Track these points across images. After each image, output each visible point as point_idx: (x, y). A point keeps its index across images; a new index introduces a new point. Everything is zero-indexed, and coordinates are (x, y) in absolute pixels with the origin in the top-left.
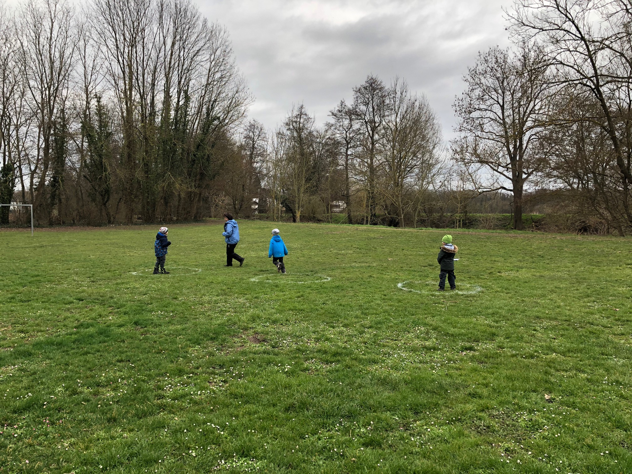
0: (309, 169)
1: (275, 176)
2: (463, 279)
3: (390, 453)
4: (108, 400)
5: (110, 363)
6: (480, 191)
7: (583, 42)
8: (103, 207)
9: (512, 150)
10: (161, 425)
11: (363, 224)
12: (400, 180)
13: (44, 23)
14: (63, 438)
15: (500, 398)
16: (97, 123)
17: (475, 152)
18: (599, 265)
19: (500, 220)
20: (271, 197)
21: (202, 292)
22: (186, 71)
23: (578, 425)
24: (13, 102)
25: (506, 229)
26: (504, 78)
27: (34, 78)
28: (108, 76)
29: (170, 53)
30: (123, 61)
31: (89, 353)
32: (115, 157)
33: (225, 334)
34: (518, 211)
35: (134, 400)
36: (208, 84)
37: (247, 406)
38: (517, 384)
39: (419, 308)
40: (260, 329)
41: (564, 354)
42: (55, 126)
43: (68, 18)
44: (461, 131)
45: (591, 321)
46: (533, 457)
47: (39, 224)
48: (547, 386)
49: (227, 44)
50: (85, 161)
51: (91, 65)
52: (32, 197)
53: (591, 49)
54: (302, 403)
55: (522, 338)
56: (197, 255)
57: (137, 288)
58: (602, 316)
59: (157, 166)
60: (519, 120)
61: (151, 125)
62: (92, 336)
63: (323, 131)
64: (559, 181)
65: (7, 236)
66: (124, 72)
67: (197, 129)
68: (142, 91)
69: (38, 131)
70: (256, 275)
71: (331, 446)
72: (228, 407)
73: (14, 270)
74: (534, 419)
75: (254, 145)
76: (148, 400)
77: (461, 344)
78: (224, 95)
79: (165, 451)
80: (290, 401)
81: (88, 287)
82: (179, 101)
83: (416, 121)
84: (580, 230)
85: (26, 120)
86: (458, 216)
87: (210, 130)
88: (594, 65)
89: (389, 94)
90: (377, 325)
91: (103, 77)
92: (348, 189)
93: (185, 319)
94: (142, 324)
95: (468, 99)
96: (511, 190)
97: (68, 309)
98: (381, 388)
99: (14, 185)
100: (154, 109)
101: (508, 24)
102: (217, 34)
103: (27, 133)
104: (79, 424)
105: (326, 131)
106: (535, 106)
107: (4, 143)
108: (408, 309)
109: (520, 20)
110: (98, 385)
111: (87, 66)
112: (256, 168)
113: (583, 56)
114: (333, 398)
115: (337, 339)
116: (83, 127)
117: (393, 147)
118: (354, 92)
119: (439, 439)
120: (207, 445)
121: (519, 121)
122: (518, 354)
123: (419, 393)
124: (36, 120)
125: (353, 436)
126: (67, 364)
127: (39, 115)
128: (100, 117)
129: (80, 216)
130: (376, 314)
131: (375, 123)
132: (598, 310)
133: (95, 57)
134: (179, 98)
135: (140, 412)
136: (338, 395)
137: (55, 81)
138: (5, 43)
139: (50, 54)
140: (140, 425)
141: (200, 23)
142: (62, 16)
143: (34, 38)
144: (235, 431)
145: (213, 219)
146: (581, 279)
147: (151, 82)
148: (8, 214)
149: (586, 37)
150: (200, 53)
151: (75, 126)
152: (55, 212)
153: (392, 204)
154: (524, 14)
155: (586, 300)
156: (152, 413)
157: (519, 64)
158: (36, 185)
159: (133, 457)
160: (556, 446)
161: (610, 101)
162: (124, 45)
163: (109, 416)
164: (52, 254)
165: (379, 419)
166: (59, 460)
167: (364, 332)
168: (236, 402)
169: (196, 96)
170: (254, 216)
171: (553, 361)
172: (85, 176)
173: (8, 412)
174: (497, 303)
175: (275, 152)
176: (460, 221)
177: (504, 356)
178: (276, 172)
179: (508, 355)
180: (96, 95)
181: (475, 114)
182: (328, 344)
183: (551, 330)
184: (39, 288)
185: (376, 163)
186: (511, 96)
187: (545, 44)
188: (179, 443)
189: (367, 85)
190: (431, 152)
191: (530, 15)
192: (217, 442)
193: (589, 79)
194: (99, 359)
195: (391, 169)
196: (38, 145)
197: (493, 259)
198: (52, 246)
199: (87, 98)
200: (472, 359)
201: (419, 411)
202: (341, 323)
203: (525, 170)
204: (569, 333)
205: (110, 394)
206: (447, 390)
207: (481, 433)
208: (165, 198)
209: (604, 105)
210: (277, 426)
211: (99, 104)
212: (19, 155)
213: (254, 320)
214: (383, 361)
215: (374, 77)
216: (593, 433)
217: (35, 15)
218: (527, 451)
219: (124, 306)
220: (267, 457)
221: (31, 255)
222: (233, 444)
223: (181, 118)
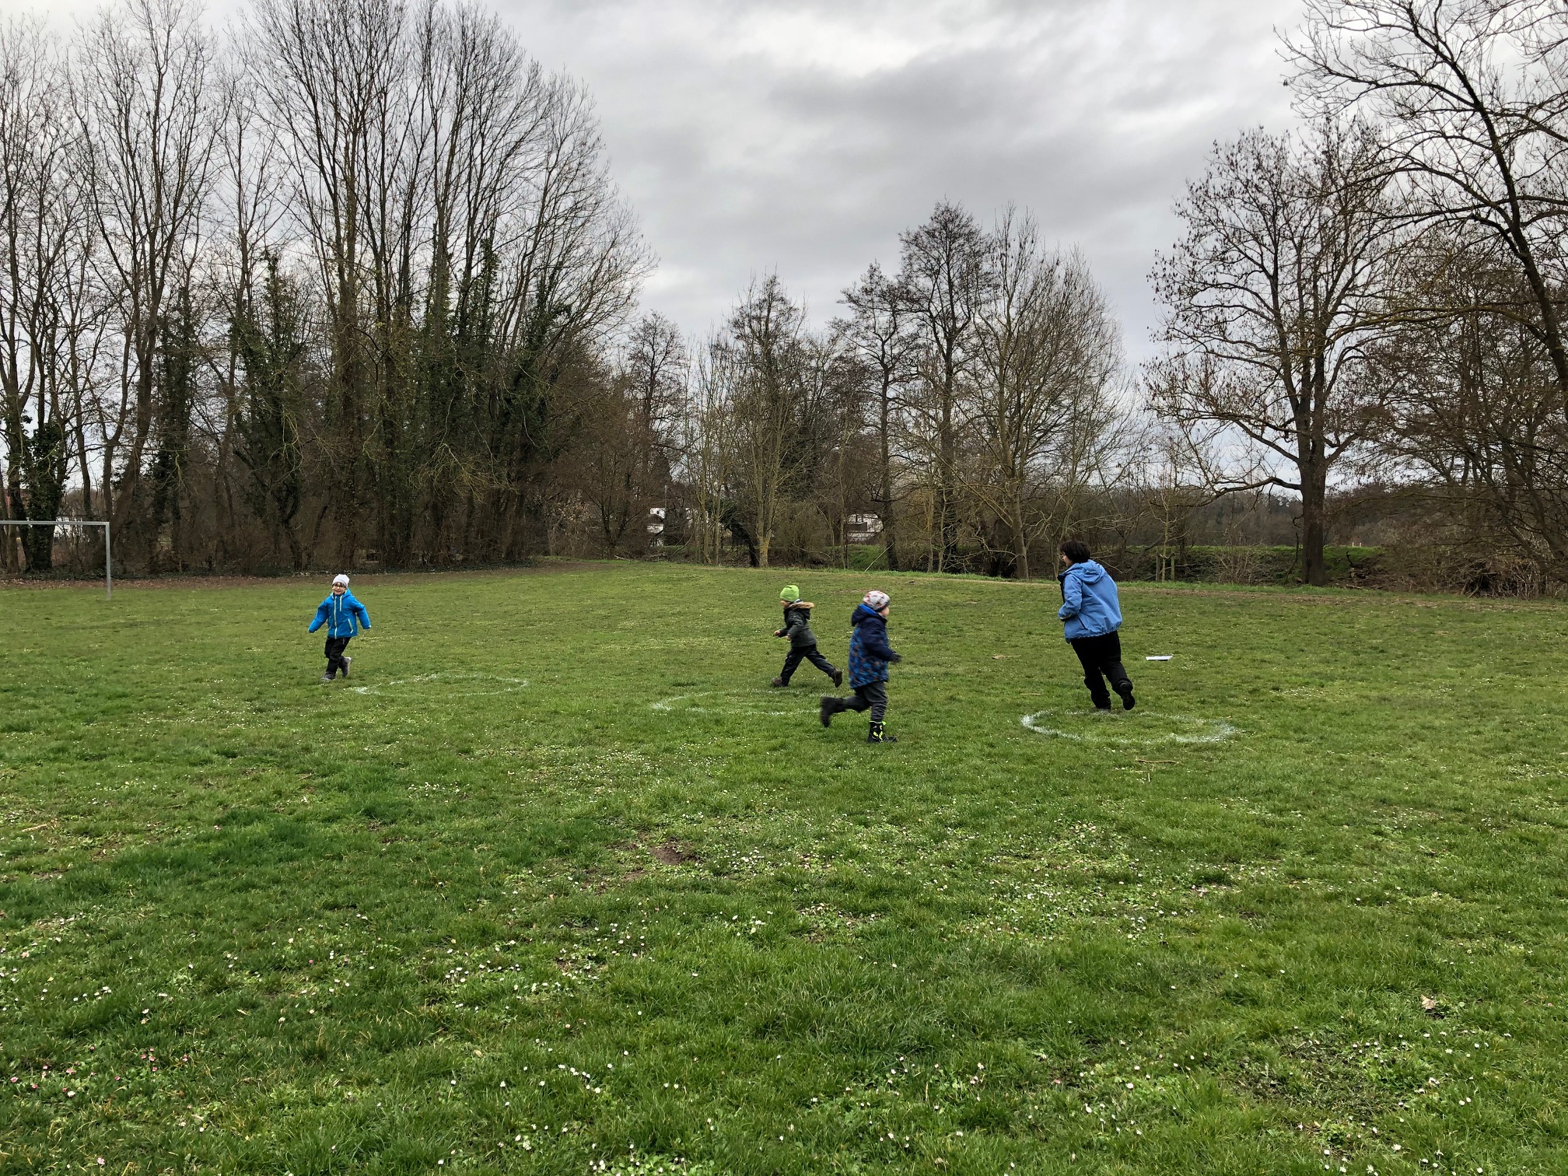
0: (790, 435)
1: (706, 453)
2: (1186, 705)
3: (1033, 1147)
4: (303, 1004)
5: (306, 913)
6: (1217, 487)
7: (1478, 114)
8: (282, 528)
9: (1298, 387)
10: (441, 1070)
11: (925, 570)
12: (1018, 461)
13: (140, 77)
14: (191, 1101)
15: (1306, 1007)
16: (268, 322)
17: (1205, 393)
18: (1529, 671)
19: (1269, 562)
20: (697, 504)
21: (533, 735)
22: (487, 194)
23: (1514, 1076)
24: (63, 269)
25: (1285, 583)
26: (1278, 208)
27: (115, 213)
28: (295, 207)
29: (448, 148)
30: (333, 169)
31: (254, 887)
32: (311, 406)
33: (594, 841)
34: (1314, 538)
35: (370, 1004)
36: (542, 225)
37: (659, 1022)
38: (1347, 969)
39: (1080, 777)
40: (679, 827)
41: (1459, 893)
42: (166, 330)
43: (200, 65)
44: (1169, 339)
45: (1520, 810)
46: (1405, 1157)
47: (125, 572)
48: (1425, 974)
49: (588, 125)
50: (239, 416)
51: (255, 180)
52: (109, 504)
53: (1498, 134)
54: (797, 1013)
55: (1348, 852)
56: (516, 647)
57: (369, 727)
58: (1547, 799)
59: (414, 427)
60: (1315, 310)
61: (400, 325)
62: (259, 844)
63: (826, 340)
64: (1417, 462)
65: (46, 599)
66: (334, 197)
67: (515, 336)
68: (379, 243)
69: (124, 341)
70: (663, 694)
71: (878, 1125)
72: (608, 1023)
73: (63, 682)
74: (1399, 1059)
75: (653, 375)
76: (406, 1004)
77: (1193, 867)
78: (581, 251)
79: (453, 1136)
80: (768, 1009)
81: (248, 723)
82: (469, 267)
83: (1058, 316)
84: (1471, 586)
85: (95, 316)
86: (1163, 551)
87: (547, 338)
88: (1505, 171)
89: (989, 248)
90: (975, 820)
91: (283, 208)
92: (886, 483)
93: (490, 804)
94: (383, 815)
95: (1189, 259)
96: (1295, 487)
97: (200, 778)
98: (998, 979)
99: (63, 475)
100: (407, 287)
101: (1290, 71)
102: (565, 101)
103: (96, 347)
104: (233, 1065)
105: (834, 341)
106: (1355, 275)
107: (42, 371)
108: (1053, 780)
109: (1320, 62)
110: (279, 966)
111: (244, 181)
112: (658, 433)
113: (1477, 149)
114: (878, 1002)
115: (878, 854)
116: (235, 332)
117: (1002, 379)
118: (902, 245)
119: (1158, 1111)
120: (562, 1119)
121: (1316, 315)
122: (1342, 894)
123: (1095, 989)
124: (120, 315)
125: (933, 1099)
126: (198, 914)
127: (128, 303)
128: (276, 306)
129: (226, 552)
130: (973, 792)
131: (955, 319)
132: (1535, 781)
133: (266, 160)
134: (469, 259)
135: (387, 1037)
136: (890, 996)
137: (167, 218)
138: (43, 126)
139: (155, 153)
140: (386, 1069)
141: (523, 75)
142: (183, 59)
143: (116, 113)
144: (629, 1086)
145: (552, 558)
146: (1485, 705)
147: (400, 221)
148: (49, 544)
149: (1487, 103)
150: (522, 149)
151: (214, 329)
152: (165, 542)
153: (999, 521)
154: (1330, 45)
155: (1502, 757)
156: (415, 1040)
157: (1315, 171)
158: (117, 475)
159: (372, 1150)
160: (1463, 1129)
161: (1546, 262)
162: (337, 130)
163: (306, 1044)
164: (157, 644)
165: (999, 1058)
166: (183, 1156)
167: (944, 836)
168: (627, 1012)
169: (513, 254)
170: (654, 551)
171: (1434, 912)
172: (237, 453)
173: (52, 1035)
174: (1277, 765)
175: (706, 392)
176: (1168, 564)
177: (1307, 900)
178: (707, 442)
179: (1315, 897)
180: (266, 253)
181: (1205, 298)
182: (853, 866)
183: (1421, 833)
184: (125, 726)
185: (957, 418)
186: (1294, 251)
187: (1382, 121)
188: (488, 1117)
189: (936, 225)
190: (1095, 392)
191: (1345, 45)
192: (585, 1113)
193: (1495, 206)
194: (277, 902)
195: (994, 435)
196: (124, 376)
197: (1258, 655)
198: (158, 623)
199: (245, 260)
200: (1226, 905)
201: (1099, 1037)
202: (886, 813)
203: (1331, 437)
204: (1467, 842)
205: (308, 990)
206: (1167, 985)
207: (1265, 1097)
208: (435, 507)
209: (1531, 271)
210: (736, 1073)
211: (273, 276)
212: (78, 399)
213: (664, 807)
214: (999, 910)
215: (952, 206)
216: (1555, 1096)
217: (119, 56)
218: (1389, 1142)
219: (339, 769)
220: (716, 1155)
221: (105, 645)
222: (625, 1120)
223: (475, 308)
